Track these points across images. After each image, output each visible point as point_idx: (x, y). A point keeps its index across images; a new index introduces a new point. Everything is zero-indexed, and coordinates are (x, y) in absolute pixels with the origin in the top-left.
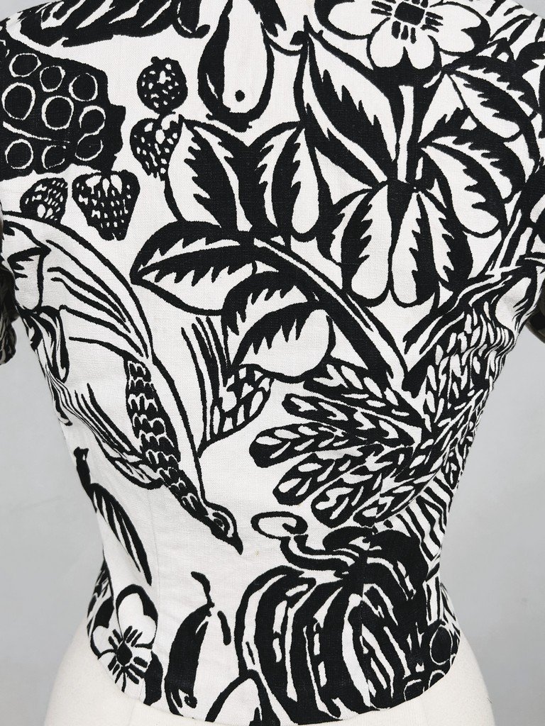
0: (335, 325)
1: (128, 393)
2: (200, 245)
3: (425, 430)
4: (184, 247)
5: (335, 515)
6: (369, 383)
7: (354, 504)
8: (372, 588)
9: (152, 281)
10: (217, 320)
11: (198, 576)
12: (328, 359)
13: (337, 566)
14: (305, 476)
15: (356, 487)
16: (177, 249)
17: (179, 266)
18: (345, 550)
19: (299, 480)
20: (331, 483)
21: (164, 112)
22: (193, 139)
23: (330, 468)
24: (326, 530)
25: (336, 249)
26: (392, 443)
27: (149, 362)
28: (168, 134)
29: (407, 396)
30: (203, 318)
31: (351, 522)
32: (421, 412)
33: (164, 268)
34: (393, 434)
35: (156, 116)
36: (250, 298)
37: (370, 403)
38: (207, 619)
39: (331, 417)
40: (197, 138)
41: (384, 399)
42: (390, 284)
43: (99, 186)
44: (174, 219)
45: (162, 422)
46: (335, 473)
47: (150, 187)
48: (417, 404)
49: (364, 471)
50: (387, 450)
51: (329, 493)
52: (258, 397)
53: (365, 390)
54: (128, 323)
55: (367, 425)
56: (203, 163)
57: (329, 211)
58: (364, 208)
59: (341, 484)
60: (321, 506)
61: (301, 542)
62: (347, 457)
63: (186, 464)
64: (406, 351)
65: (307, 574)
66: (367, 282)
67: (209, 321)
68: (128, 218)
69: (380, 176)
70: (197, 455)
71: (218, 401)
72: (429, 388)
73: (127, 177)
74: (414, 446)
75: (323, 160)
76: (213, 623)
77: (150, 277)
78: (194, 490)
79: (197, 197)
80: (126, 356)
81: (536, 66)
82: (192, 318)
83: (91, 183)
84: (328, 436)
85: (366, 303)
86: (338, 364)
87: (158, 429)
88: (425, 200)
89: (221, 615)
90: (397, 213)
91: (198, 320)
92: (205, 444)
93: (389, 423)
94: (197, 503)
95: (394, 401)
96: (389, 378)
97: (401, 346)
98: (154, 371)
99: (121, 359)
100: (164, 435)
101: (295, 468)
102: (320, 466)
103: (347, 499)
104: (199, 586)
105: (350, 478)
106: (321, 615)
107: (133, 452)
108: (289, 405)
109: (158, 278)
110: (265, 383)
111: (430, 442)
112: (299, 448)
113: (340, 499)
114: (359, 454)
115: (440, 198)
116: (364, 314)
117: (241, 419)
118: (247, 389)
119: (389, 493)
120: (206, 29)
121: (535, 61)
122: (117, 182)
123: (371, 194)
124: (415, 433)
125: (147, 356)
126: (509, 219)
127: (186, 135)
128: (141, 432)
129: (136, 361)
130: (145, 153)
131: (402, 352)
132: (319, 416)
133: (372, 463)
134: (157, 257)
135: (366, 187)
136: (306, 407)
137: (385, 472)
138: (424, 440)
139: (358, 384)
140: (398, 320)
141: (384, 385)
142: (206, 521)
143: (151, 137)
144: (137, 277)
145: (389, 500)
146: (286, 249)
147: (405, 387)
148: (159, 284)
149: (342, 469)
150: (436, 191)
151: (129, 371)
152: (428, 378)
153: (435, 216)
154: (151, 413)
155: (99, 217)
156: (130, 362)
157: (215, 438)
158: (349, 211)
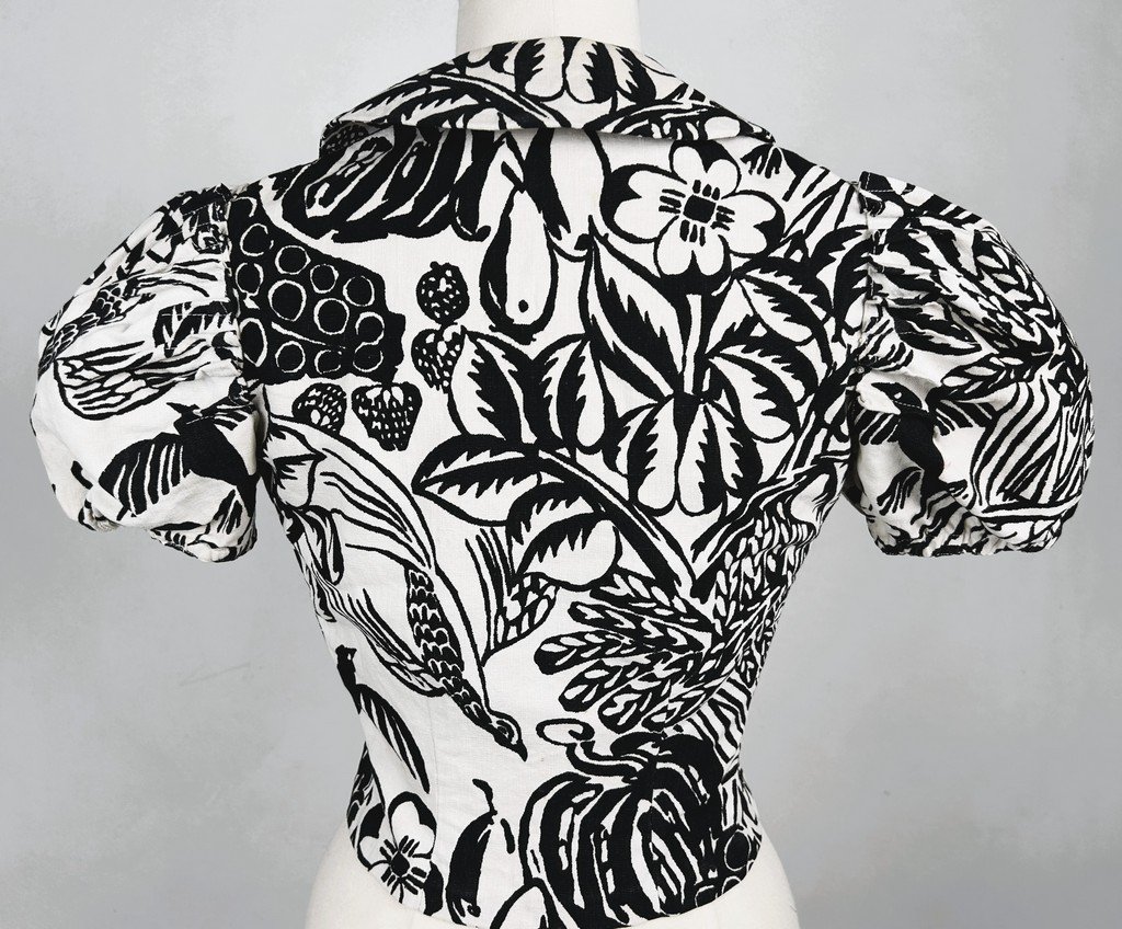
0: (621, 535)
1: (409, 602)
2: (484, 457)
3: (715, 634)
4: (468, 459)
5: (623, 721)
6: (657, 592)
7: (642, 709)
8: (662, 793)
9: (436, 492)
10: (501, 531)
11: (481, 784)
12: (614, 568)
13: (625, 772)
14: (591, 683)
15: (644, 693)
16: (461, 462)
17: (463, 479)
18: (634, 755)
19: (586, 686)
20: (619, 689)
21: (446, 322)
22: (476, 352)
23: (618, 675)
24: (614, 736)
25: (622, 461)
26: (680, 650)
27: (431, 573)
28: (450, 345)
29: (695, 603)
30: (487, 529)
31: (639, 728)
32: (710, 617)
33: (448, 481)
34: (682, 641)
35: (437, 327)
36: (535, 508)
37: (658, 611)
38: (489, 827)
39: (618, 625)
40: (480, 351)
41: (672, 607)
42: (677, 495)
43: (380, 398)
44: (458, 433)
45: (445, 631)
46: (623, 680)
47: (433, 399)
48: (706, 610)
49: (652, 678)
50: (676, 657)
51: (615, 699)
52: (544, 605)
53: (653, 599)
54: (409, 533)
55: (655, 633)
56: (487, 377)
57: (615, 424)
58: (650, 422)
59: (629, 690)
60: (609, 712)
61: (588, 748)
62: (634, 665)
63: (470, 673)
64: (694, 561)
65: (595, 780)
66: (654, 492)
67: (493, 532)
68: (410, 430)
69: (666, 390)
70: (481, 664)
71: (502, 611)
72: (719, 593)
73: (409, 389)
74: (704, 651)
75: (608, 373)
76: (496, 831)
77: (434, 489)
78: (478, 699)
79: (481, 410)
80: (407, 565)
81: (833, 260)
82: (476, 529)
83: (371, 395)
84: (616, 643)
85: (652, 513)
86: (625, 574)
87: (441, 639)
88: (712, 411)
89: (504, 823)
90: (683, 425)
91: (482, 531)
92: (489, 653)
93: (678, 630)
94: (481, 712)
95: (683, 609)
96: (677, 586)
97: (689, 554)
98: (437, 581)
99: (402, 568)
100: (448, 644)
101: (582, 674)
102: (607, 673)
103: (635, 705)
104: (481, 794)
105: (637, 684)
106: (608, 822)
107: (414, 660)
108: (575, 612)
109: (441, 490)
110: (550, 591)
111: (721, 646)
112: (585, 655)
113: (628, 705)
114: (648, 662)
115: (728, 408)
116: (651, 524)
117: (525, 626)
118: (532, 597)
119: (679, 698)
120: (487, 230)
121: (832, 254)
122: (398, 394)
123: (657, 409)
124: (705, 638)
125: (430, 566)
126: (802, 421)
127: (469, 347)
128: (423, 641)
129: (418, 570)
130: (426, 364)
131: (690, 561)
132: (606, 624)
133: (660, 670)
134: (441, 470)
135: (652, 401)
136: (592, 614)
137: (674, 679)
138: (713, 646)
139: (645, 593)
140: (685, 528)
141: (672, 593)
142: (490, 729)
143: (433, 348)
144: (419, 487)
145: (678, 705)
146: (572, 461)
147: (693, 595)
148: (443, 496)
149: (629, 675)
150: (723, 401)
151: (410, 579)
152: (718, 584)
153: (722, 425)
154: (434, 623)
155: (380, 428)
156: (411, 571)
157: (499, 647)
158: (635, 424)
